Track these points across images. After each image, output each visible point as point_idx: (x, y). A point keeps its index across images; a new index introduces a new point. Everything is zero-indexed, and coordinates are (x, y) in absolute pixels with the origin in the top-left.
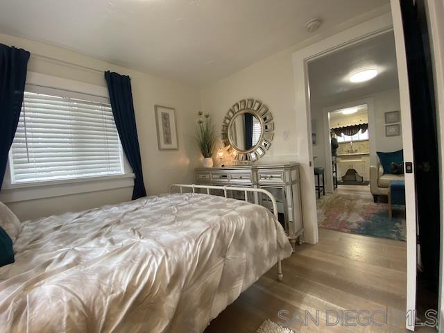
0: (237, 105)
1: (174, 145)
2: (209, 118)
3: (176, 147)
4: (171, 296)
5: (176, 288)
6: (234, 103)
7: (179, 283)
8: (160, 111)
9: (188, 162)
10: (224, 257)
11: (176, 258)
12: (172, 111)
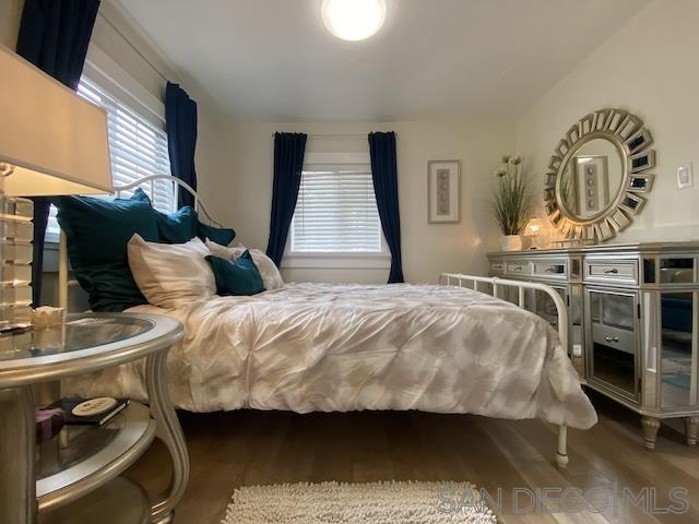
0: (576, 128)
1: (453, 216)
2: (519, 166)
3: (457, 219)
4: (316, 349)
5: (323, 345)
6: (570, 126)
7: (326, 342)
8: (436, 167)
9: (477, 242)
10: (400, 348)
11: (333, 319)
12: (456, 166)
